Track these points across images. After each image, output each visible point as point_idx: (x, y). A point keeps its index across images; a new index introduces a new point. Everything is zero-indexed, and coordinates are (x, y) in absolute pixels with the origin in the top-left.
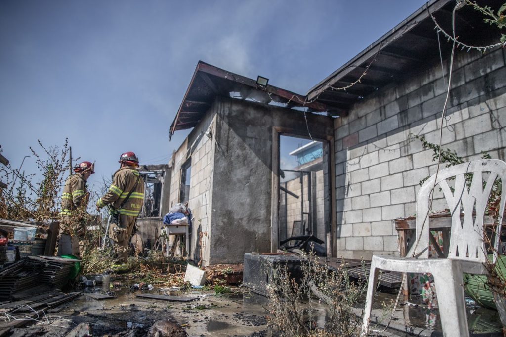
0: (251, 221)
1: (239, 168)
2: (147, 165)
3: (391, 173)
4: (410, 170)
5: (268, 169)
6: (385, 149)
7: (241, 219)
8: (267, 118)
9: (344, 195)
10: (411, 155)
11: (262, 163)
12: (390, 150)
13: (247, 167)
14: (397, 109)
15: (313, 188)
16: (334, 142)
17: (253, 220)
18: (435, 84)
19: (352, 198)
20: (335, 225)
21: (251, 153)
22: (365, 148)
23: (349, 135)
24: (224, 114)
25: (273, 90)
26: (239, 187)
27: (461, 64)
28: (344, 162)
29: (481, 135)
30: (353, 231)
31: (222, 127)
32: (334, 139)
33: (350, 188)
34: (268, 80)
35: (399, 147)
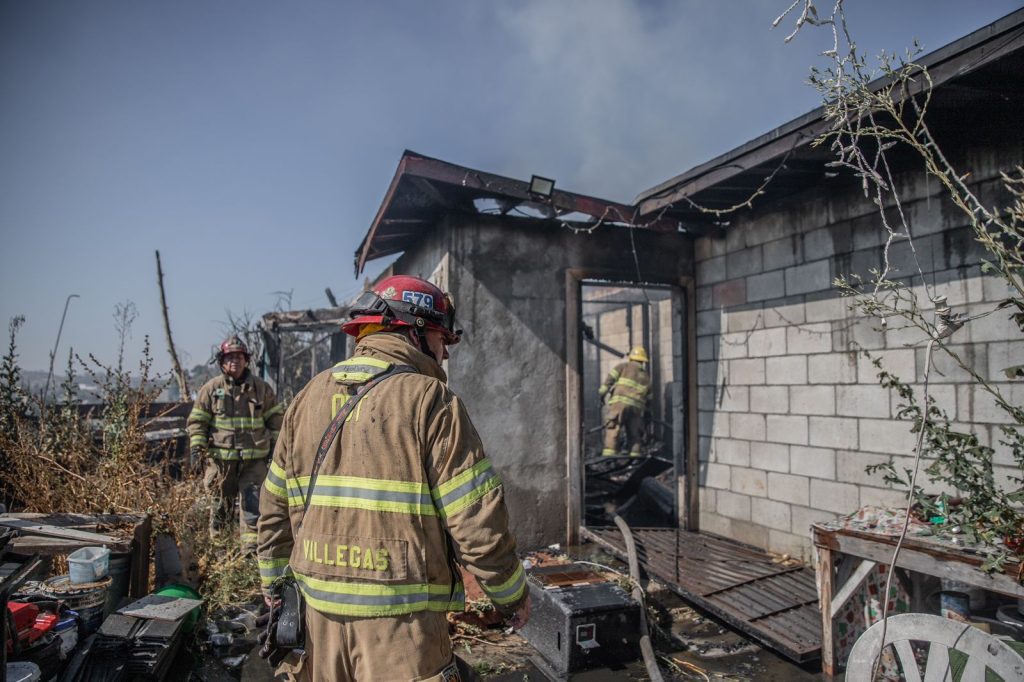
0: (526, 470)
1: (499, 365)
2: (314, 309)
3: (812, 381)
4: (850, 384)
5: (559, 361)
6: (801, 327)
7: (507, 468)
8: (554, 252)
9: (715, 403)
10: (855, 352)
11: (547, 348)
12: (810, 332)
13: (516, 361)
14: (829, 248)
15: (653, 336)
16: (696, 288)
17: (531, 467)
18: (913, 209)
19: (730, 413)
20: (696, 463)
21: (522, 330)
22: (760, 316)
23: (727, 280)
24: (464, 251)
25: (564, 201)
26: (501, 404)
27: (974, 177)
28: (715, 335)
29: (1005, 344)
30: (731, 481)
31: (461, 281)
32: (695, 283)
33: (726, 393)
34: (553, 182)
35: (829, 329)
